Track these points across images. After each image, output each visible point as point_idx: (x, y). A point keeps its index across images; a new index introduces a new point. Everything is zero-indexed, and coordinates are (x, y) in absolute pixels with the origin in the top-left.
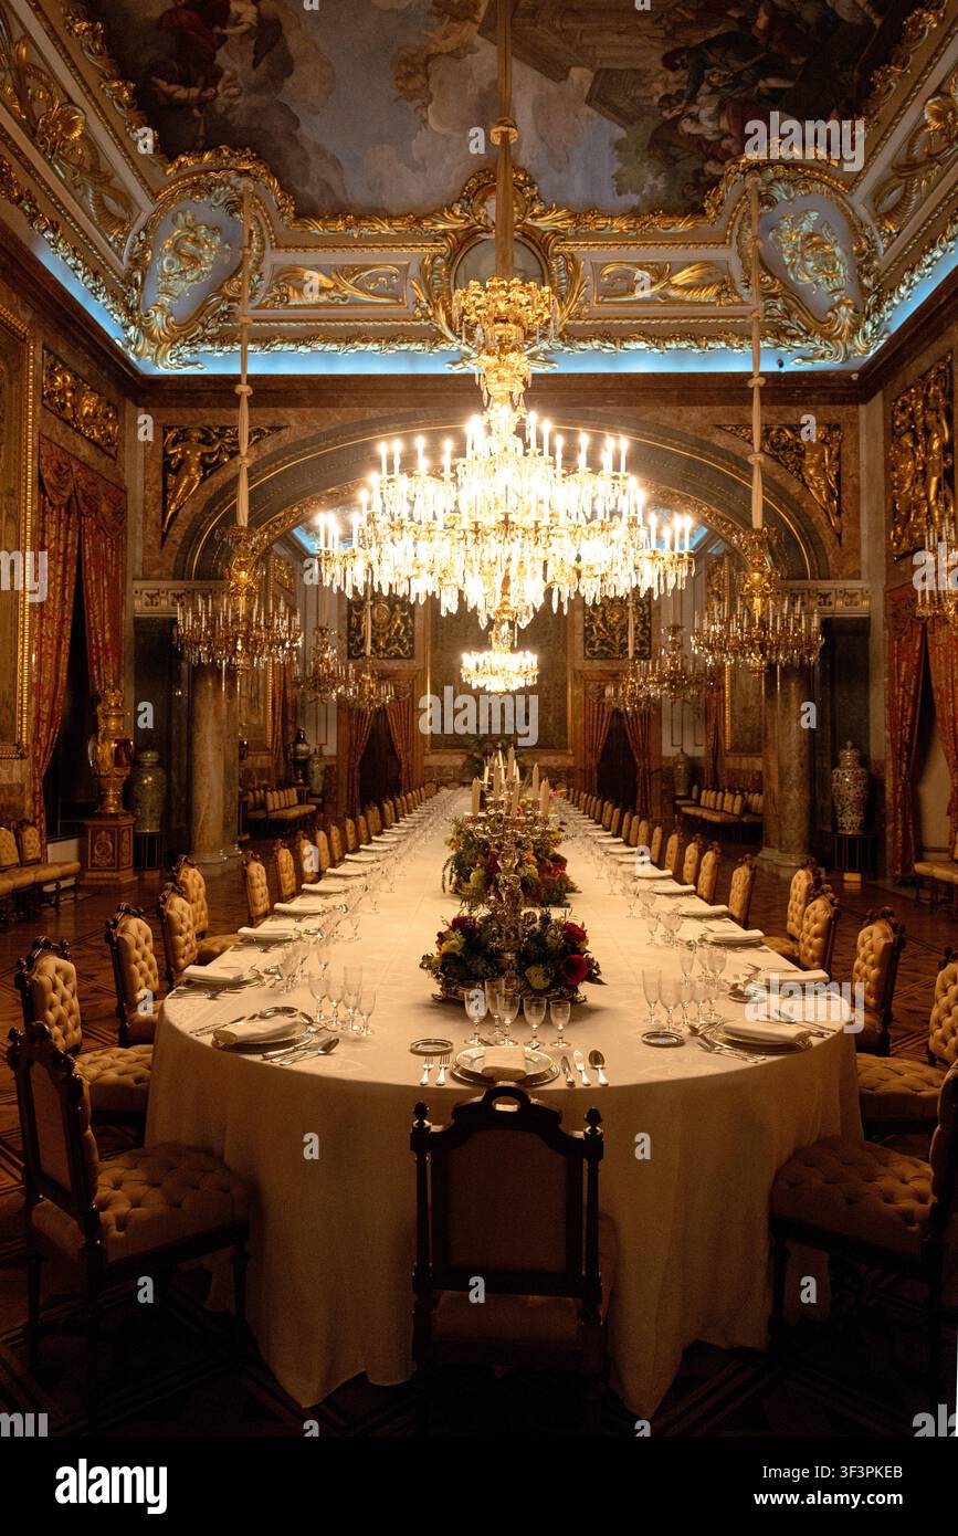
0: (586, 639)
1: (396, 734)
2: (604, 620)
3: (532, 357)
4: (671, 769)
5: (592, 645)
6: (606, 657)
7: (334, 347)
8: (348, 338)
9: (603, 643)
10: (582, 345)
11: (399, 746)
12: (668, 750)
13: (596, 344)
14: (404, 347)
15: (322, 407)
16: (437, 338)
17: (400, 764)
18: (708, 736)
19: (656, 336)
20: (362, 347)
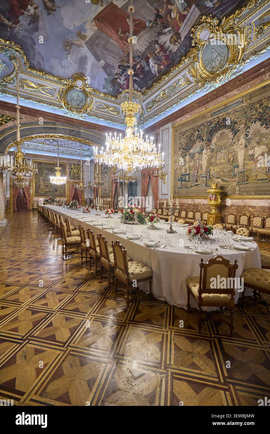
0: (69, 175)
1: (26, 193)
2: (73, 171)
3: (82, 117)
4: (86, 201)
5: (71, 176)
6: (74, 179)
7: (35, 102)
8: (40, 101)
9: (73, 176)
10: (91, 117)
11: (27, 196)
12: (85, 197)
13: (94, 117)
14: (53, 107)
15: (32, 116)
16: (61, 107)
17: (27, 200)
18: (94, 194)
19: (106, 119)
20: (43, 104)
